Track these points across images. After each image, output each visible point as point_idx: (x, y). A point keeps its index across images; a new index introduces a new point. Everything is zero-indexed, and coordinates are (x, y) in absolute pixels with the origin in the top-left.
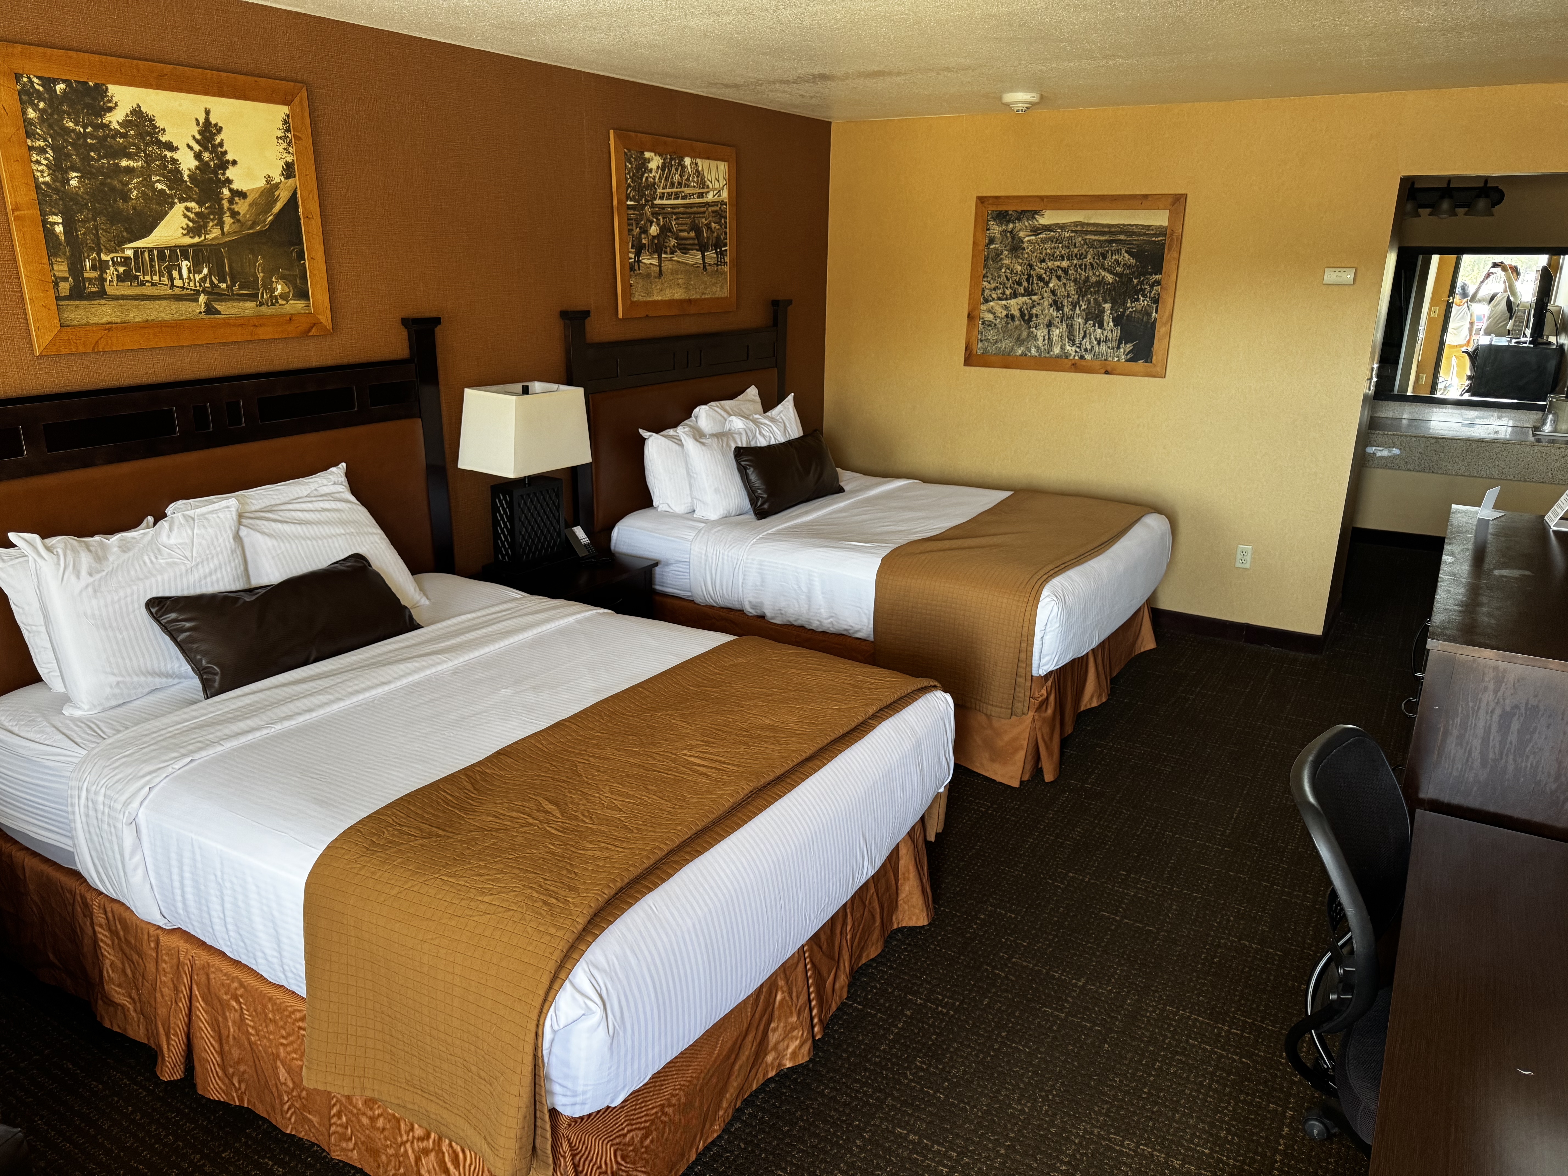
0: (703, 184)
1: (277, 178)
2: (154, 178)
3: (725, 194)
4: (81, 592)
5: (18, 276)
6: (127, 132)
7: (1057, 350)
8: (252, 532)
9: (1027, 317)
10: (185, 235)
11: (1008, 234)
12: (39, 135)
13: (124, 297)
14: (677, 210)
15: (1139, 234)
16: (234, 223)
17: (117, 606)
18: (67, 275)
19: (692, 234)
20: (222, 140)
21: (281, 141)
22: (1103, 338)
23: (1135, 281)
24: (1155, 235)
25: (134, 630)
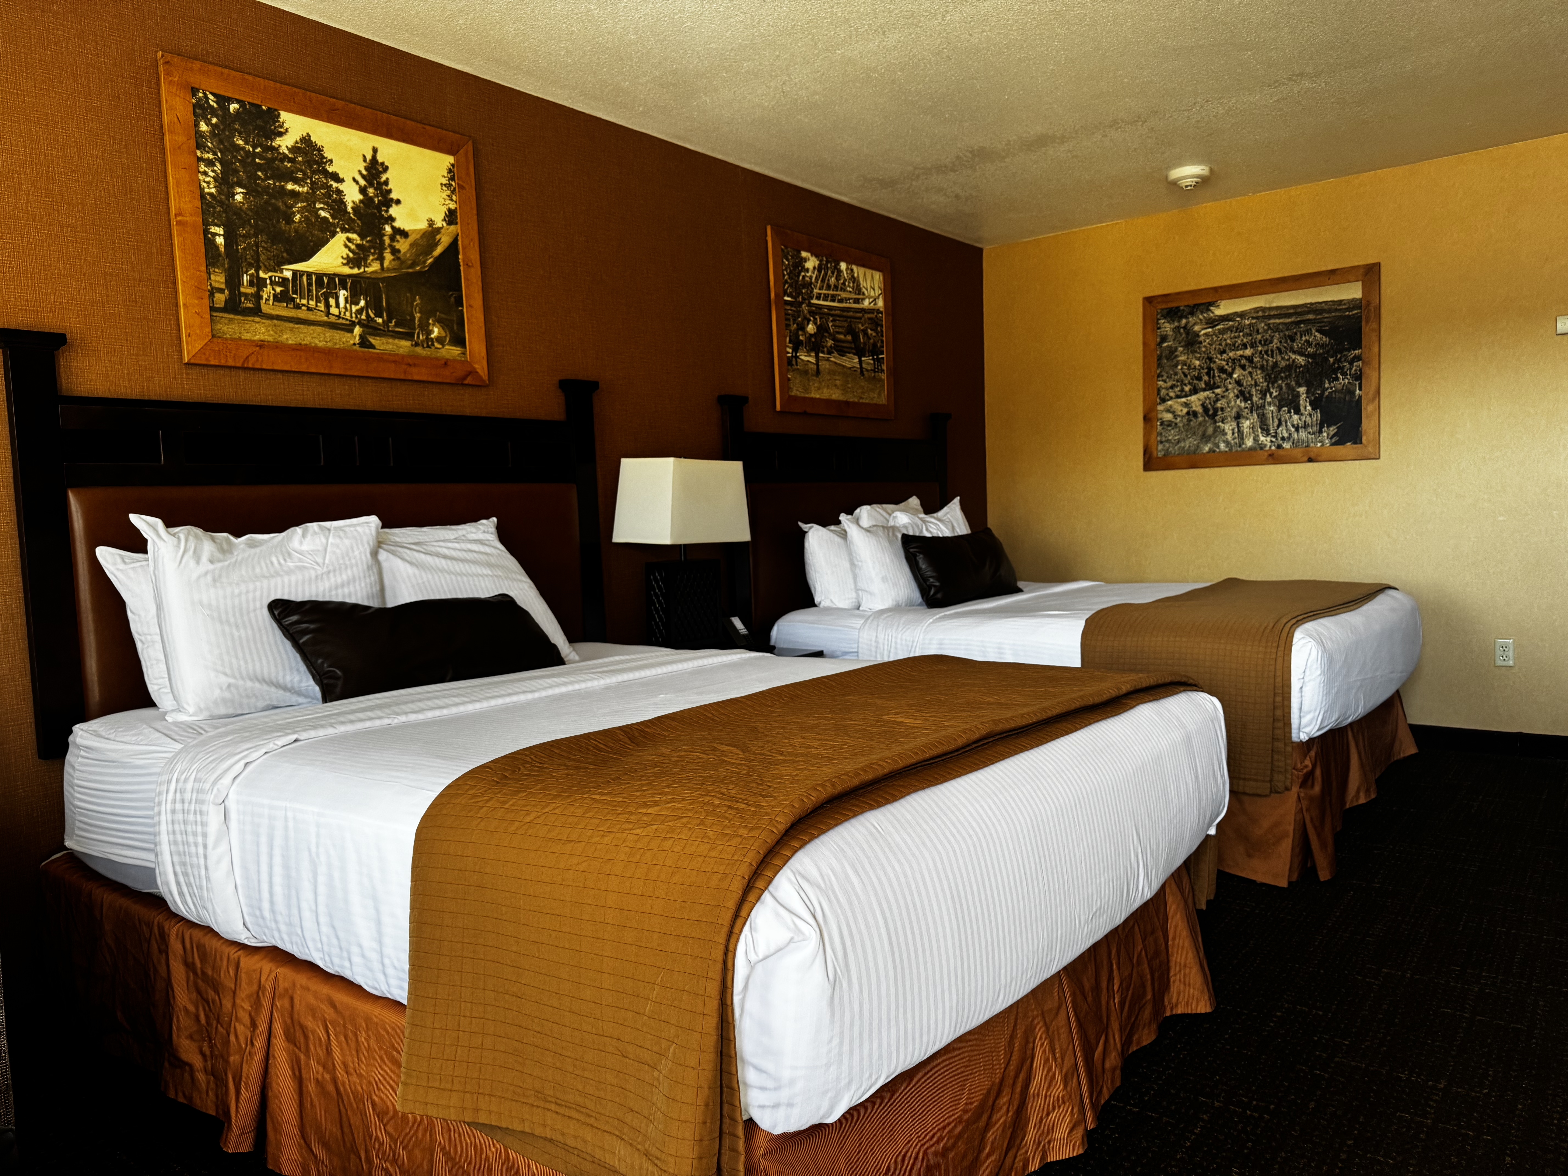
0: (858, 290)
1: (439, 223)
2: (318, 206)
3: (880, 303)
4: (199, 578)
5: (175, 283)
6: (295, 158)
7: (1249, 443)
8: (391, 556)
9: (1211, 412)
10: (344, 264)
11: (1182, 330)
12: (209, 148)
13: (279, 318)
14: (833, 312)
15: (1329, 311)
16: (394, 260)
17: (237, 601)
18: (223, 286)
19: (849, 338)
20: (387, 179)
21: (444, 188)
22: (1301, 424)
23: (1331, 360)
24: (1348, 309)
25: (253, 629)
